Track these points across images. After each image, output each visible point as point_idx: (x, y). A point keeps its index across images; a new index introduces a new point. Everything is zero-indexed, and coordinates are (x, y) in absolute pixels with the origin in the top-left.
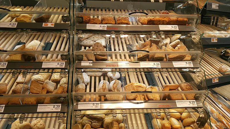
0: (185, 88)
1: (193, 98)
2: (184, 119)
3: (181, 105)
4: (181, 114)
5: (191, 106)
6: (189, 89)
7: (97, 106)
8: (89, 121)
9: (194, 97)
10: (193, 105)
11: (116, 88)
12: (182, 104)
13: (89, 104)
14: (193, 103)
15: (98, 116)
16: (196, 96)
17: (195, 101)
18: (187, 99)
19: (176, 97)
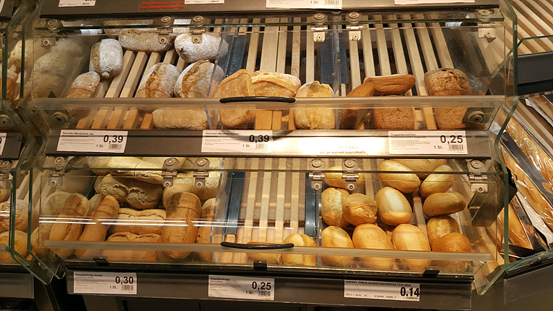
0: (442, 89)
1: (459, 122)
2: (429, 194)
3: (407, 147)
4: (422, 179)
5: (446, 150)
6: (454, 92)
7: (117, 143)
8: (116, 187)
9: (464, 121)
10: (454, 147)
11: (192, 89)
12: (412, 143)
13: (92, 136)
14: (456, 140)
15: (143, 175)
16: (469, 117)
17: (463, 133)
18: (438, 129)
19: (394, 119)
